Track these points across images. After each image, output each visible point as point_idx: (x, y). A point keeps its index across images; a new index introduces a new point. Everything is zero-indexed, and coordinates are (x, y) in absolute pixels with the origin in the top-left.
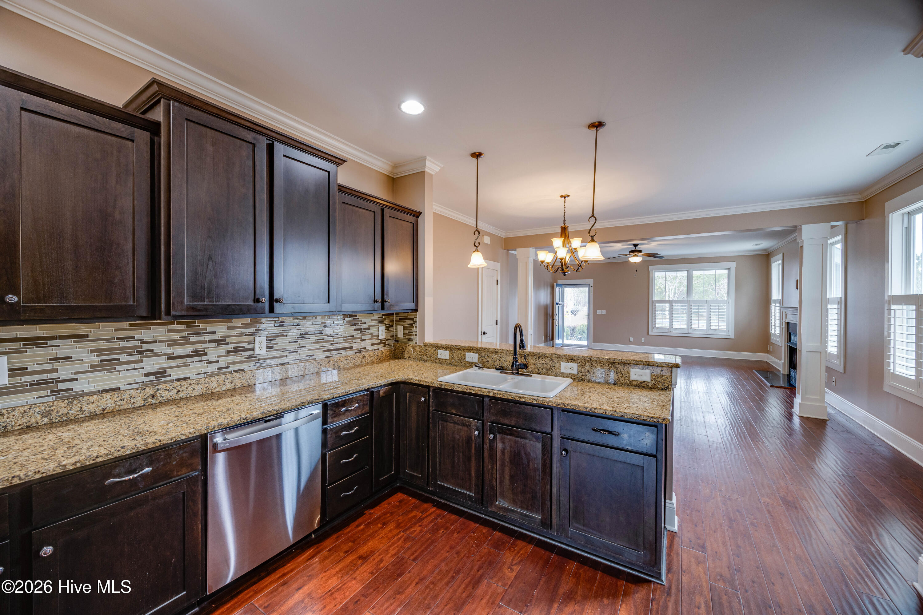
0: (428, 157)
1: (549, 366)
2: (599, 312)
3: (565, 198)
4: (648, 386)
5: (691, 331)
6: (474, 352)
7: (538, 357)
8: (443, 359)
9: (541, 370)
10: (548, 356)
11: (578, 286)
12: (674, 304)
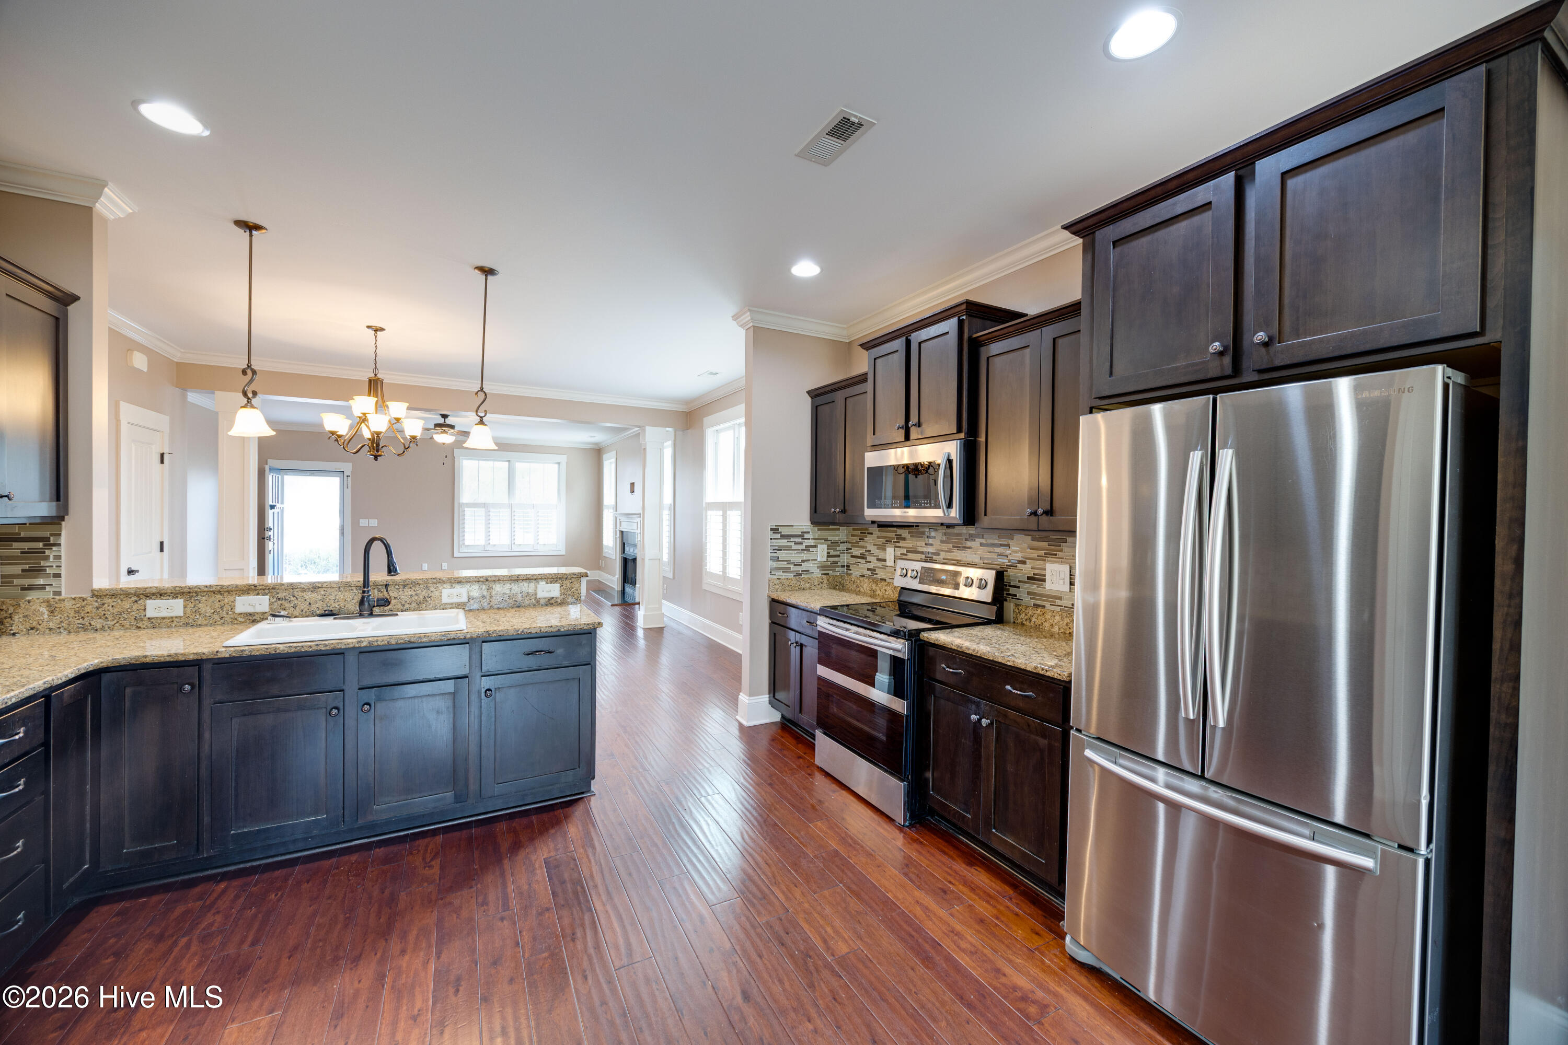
0: (109, 183)
1: (421, 597)
2: (363, 523)
3: (376, 330)
4: (557, 602)
5: (515, 548)
6: (258, 594)
7: (401, 587)
8: (163, 618)
9: (407, 606)
10: (420, 582)
11: (312, 472)
12: (491, 510)
